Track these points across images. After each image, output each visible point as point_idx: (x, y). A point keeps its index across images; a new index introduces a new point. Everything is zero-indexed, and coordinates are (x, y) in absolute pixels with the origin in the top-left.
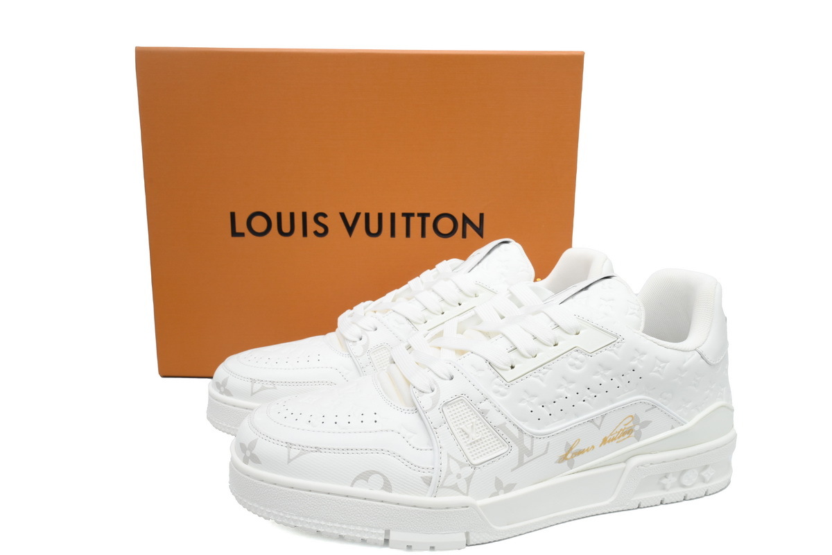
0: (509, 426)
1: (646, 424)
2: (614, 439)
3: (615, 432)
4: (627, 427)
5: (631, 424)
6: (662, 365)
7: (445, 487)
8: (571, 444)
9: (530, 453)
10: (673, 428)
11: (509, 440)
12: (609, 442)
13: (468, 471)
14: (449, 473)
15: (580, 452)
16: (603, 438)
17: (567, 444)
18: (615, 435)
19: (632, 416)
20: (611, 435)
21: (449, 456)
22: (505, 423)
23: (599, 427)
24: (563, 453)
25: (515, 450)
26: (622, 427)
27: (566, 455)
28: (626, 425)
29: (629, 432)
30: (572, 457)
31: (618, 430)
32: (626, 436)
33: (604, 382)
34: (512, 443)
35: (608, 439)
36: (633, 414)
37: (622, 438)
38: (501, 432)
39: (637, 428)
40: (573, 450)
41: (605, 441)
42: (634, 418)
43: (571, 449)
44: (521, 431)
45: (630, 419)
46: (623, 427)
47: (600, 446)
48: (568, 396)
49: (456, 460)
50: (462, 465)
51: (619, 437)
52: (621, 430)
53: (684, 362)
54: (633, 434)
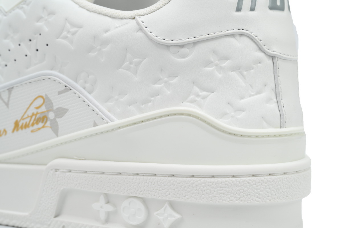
1: (61, 112)
2: (26, 126)
3: (26, 116)
4: (40, 111)
5: (43, 109)
6: (74, 29)
10: (95, 125)
12: (22, 128)
16: (14, 121)
18: (28, 120)
19: (43, 97)
20: (22, 119)
23: (7, 104)
26: (32, 110)
28: (38, 108)
29: (43, 119)
31: (30, 113)
32: (41, 125)
33: (12, 46)
35: (20, 124)
36: (43, 95)
37: (36, 127)
39: (51, 115)
41: (17, 126)
42: (46, 100)
45: (40, 101)
46: (35, 111)
47: (13, 131)
51: (33, 125)
52: (33, 114)
53: (106, 31)
54: (48, 124)
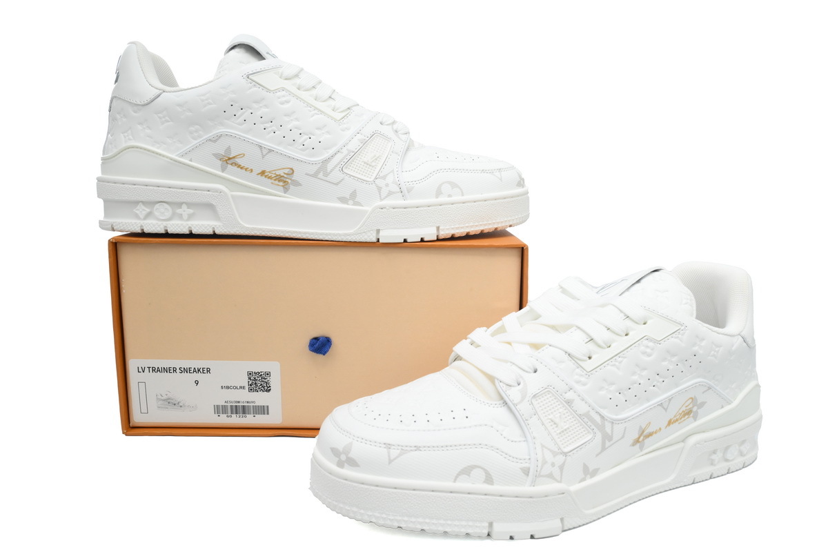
0: (593, 414)
1: (703, 404)
2: (677, 420)
3: (678, 414)
4: (687, 408)
5: (691, 406)
6: (717, 349)
7: (542, 476)
8: (643, 428)
9: (610, 438)
10: (722, 407)
11: (593, 427)
12: (673, 423)
13: (560, 459)
14: (545, 462)
15: (650, 435)
16: (669, 419)
17: (641, 427)
18: (678, 417)
19: (692, 398)
20: (675, 417)
21: (543, 446)
22: (589, 412)
23: (666, 410)
24: (637, 436)
25: (599, 436)
26: (684, 409)
27: (639, 438)
28: (687, 406)
29: (688, 413)
30: (643, 440)
31: (680, 412)
32: (687, 417)
33: (671, 367)
34: (596, 430)
35: (672, 421)
36: (693, 397)
37: (683, 419)
38: (586, 420)
39: (695, 409)
40: (645, 433)
41: (670, 423)
42: (693, 399)
43: (643, 432)
44: (602, 417)
45: (691, 400)
47: (666, 427)
48: (642, 382)
49: (549, 449)
50: (555, 454)
51: (681, 419)
52: (683, 411)
53: (733, 346)
54: (692, 415)
